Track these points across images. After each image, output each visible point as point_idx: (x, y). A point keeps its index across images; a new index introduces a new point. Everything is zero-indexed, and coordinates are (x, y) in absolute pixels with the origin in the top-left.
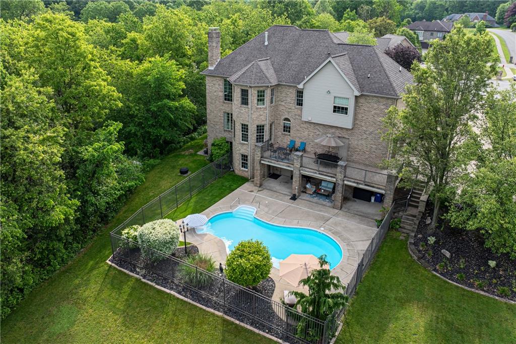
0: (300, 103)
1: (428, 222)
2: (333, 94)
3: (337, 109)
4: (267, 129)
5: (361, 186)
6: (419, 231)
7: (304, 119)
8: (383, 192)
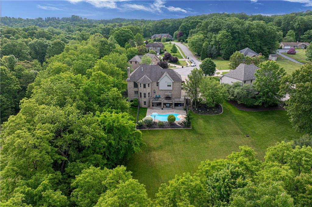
0: (157, 85)
1: (194, 106)
2: (167, 82)
3: (168, 86)
4: (150, 93)
5: (179, 102)
6: (193, 108)
7: (160, 89)
8: (183, 102)
